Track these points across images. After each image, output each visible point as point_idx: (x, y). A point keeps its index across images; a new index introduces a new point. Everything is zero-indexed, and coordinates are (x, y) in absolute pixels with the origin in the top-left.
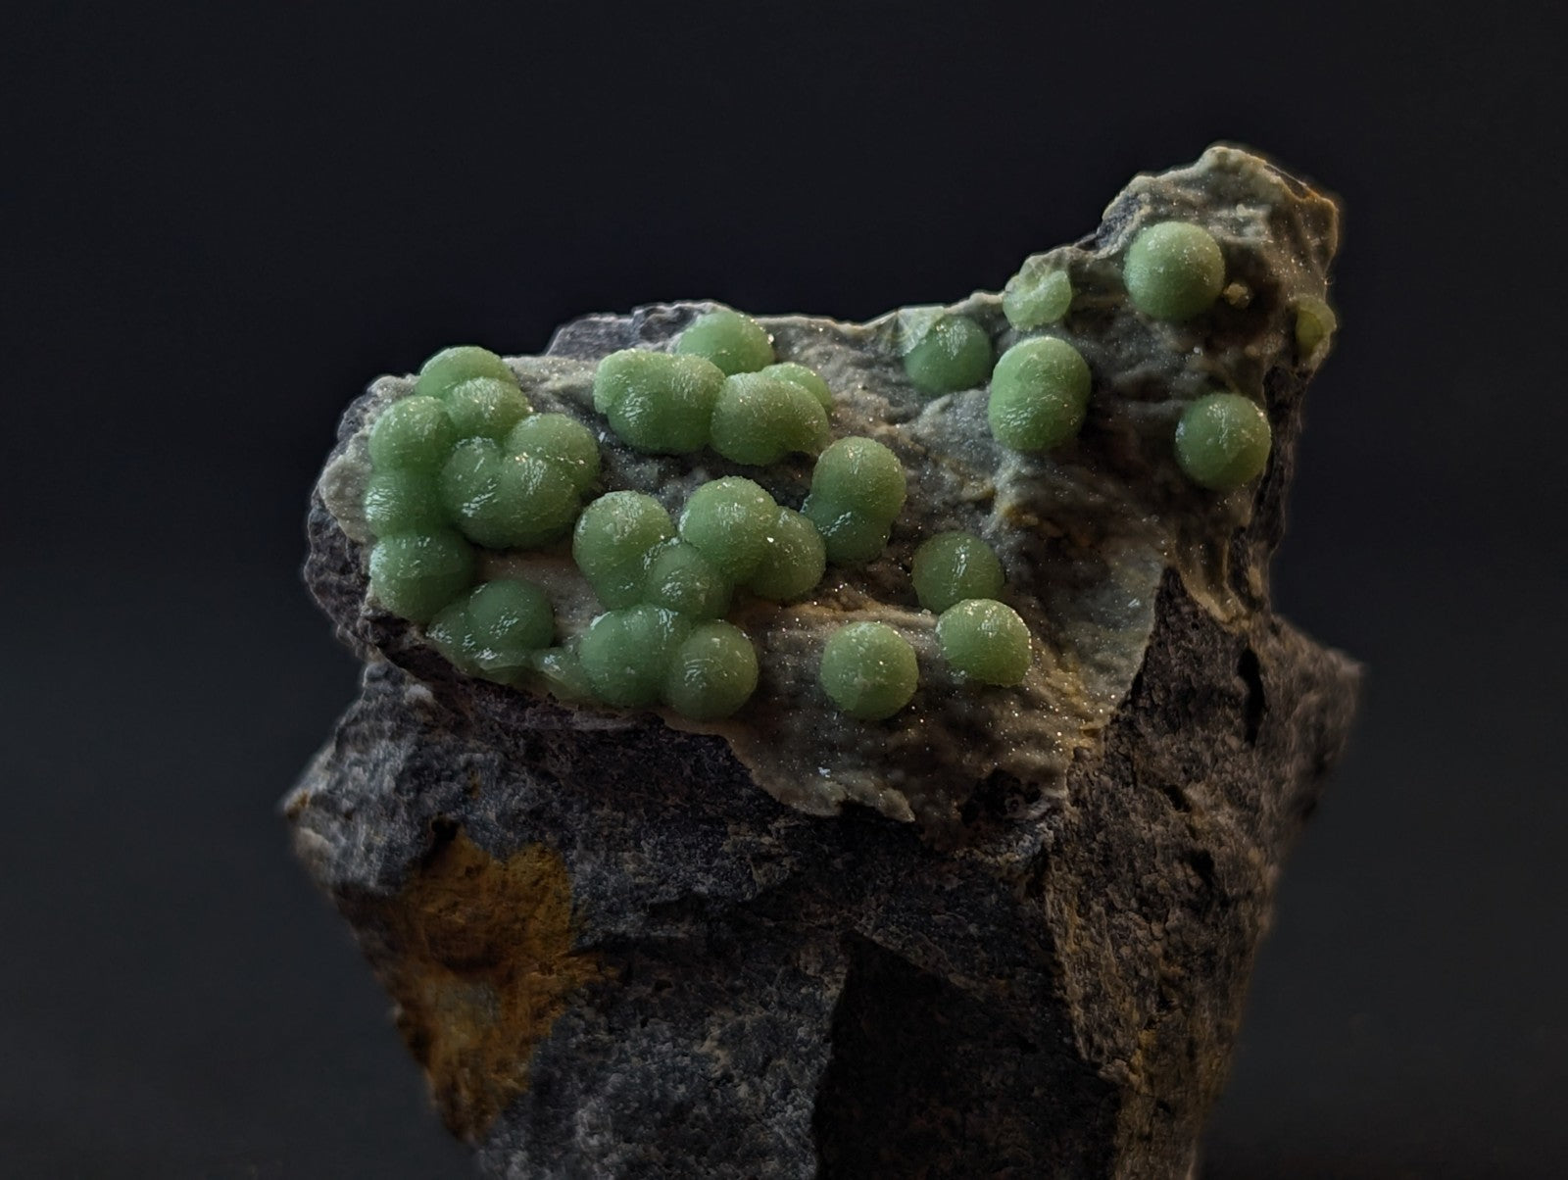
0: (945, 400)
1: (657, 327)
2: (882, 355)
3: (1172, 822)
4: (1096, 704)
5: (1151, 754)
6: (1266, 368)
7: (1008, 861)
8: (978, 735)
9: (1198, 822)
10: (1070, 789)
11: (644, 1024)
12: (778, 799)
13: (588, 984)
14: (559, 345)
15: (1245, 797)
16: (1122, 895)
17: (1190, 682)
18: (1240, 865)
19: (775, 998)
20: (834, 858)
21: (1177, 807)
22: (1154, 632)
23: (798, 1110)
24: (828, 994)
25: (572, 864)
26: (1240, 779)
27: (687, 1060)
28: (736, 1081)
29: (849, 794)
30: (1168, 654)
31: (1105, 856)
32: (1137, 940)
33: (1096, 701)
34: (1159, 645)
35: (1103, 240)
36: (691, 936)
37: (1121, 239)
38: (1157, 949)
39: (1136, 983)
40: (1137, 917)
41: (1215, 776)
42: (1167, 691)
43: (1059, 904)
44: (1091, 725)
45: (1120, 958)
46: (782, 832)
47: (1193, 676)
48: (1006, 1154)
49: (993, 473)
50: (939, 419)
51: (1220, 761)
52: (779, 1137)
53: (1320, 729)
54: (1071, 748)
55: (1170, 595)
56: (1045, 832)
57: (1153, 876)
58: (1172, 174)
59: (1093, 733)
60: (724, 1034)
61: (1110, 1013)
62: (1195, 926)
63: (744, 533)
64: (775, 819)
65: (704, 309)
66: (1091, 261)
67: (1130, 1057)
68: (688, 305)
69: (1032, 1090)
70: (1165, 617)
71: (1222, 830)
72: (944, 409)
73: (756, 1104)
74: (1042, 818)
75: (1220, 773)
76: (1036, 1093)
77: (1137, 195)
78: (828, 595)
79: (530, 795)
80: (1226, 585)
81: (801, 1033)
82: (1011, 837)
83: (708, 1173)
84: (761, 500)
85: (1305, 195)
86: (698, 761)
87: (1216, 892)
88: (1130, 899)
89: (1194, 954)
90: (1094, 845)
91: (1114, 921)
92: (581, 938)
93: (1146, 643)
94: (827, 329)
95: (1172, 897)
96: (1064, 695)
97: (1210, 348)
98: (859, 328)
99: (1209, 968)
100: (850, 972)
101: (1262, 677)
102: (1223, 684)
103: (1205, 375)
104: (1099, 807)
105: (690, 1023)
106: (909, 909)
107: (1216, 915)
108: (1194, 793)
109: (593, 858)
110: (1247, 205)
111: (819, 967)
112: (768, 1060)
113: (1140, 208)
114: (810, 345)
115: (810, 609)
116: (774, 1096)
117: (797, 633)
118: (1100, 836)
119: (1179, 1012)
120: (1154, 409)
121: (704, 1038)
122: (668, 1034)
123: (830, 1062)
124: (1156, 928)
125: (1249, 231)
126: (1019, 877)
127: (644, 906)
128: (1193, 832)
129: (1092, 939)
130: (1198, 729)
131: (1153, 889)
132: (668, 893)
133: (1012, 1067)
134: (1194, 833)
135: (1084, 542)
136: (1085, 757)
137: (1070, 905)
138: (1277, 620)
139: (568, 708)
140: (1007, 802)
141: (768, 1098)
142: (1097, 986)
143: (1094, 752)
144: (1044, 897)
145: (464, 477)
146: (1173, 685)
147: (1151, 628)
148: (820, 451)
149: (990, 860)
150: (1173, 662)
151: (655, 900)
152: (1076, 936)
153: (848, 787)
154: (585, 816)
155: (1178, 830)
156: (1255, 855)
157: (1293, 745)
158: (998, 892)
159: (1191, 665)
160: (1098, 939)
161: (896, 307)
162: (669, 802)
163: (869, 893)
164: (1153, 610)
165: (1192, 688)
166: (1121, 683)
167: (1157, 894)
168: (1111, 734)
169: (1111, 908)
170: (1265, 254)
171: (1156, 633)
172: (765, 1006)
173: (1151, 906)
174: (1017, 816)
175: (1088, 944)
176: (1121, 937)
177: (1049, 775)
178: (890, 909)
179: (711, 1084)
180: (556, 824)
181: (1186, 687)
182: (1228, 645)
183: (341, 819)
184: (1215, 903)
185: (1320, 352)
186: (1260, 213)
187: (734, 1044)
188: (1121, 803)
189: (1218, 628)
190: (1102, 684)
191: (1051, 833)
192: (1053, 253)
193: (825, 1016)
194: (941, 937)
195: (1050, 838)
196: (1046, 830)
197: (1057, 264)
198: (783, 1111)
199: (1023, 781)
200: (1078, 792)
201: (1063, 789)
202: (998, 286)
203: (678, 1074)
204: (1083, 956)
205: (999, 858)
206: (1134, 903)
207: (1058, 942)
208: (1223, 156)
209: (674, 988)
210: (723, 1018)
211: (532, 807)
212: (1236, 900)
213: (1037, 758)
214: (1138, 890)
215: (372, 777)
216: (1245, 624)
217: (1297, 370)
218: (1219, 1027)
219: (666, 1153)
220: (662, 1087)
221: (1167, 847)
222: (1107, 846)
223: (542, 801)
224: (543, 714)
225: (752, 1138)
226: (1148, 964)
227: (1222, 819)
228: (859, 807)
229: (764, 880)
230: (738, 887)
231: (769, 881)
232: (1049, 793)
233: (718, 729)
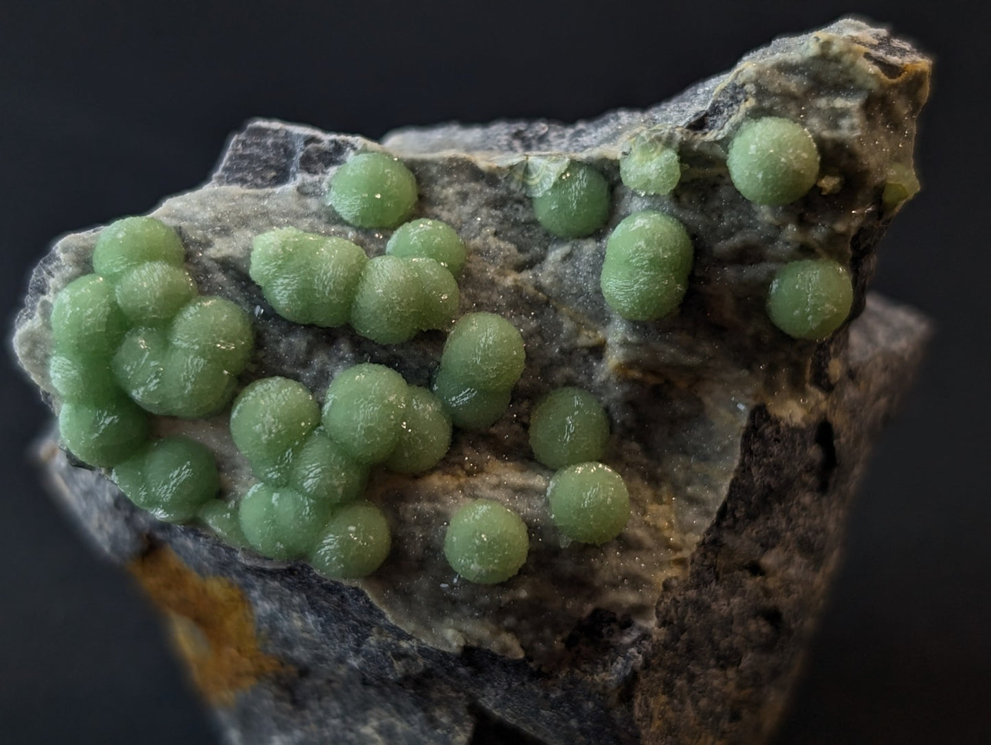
0: (566, 249)
1: (314, 156)
2: (514, 192)
3: (749, 589)
4: (685, 533)
5: (732, 551)
6: (853, 233)
7: (603, 680)
8: (582, 585)
9: (772, 583)
10: (657, 617)
11: (320, 699)
12: (408, 633)
13: (274, 671)
14: (230, 159)
16: (702, 663)
17: (770, 485)
19: (418, 724)
20: (459, 667)
21: (754, 575)
22: (739, 465)
24: (458, 739)
25: (255, 598)
27: (352, 734)
29: (469, 641)
30: (750, 476)
31: (688, 647)
32: (713, 688)
33: (685, 529)
34: (743, 471)
35: (711, 118)
37: (727, 127)
38: (731, 687)
39: (710, 720)
40: (714, 670)
41: (788, 535)
42: (749, 503)
43: (646, 701)
44: (679, 555)
45: (698, 709)
46: (416, 649)
47: (772, 481)
49: (604, 326)
50: (560, 269)
51: (794, 519)
54: (661, 583)
56: (635, 657)
57: (730, 638)
59: (681, 562)
60: (381, 726)
62: (765, 656)
63: (377, 435)
64: (409, 640)
65: (356, 145)
66: (699, 143)
68: (341, 137)
70: (749, 448)
71: (792, 580)
72: (568, 257)
74: (633, 644)
75: (793, 530)
77: (744, 85)
78: (454, 464)
80: (808, 385)
82: (607, 658)
86: (343, 596)
88: (709, 662)
89: (762, 674)
90: (678, 644)
91: (694, 685)
92: (265, 645)
93: (731, 477)
95: (746, 646)
96: (658, 530)
97: (803, 223)
100: (476, 725)
101: (836, 442)
103: (797, 245)
104: (683, 618)
105: (355, 709)
106: (521, 702)
107: (782, 643)
108: (769, 558)
109: (270, 602)
110: (845, 95)
111: (450, 719)
113: (746, 100)
114: (450, 184)
115: (436, 481)
117: (426, 506)
118: (684, 637)
119: (747, 717)
120: (749, 271)
121: (366, 723)
122: (339, 711)
124: (731, 672)
125: (845, 123)
126: (612, 691)
129: (674, 710)
130: (776, 506)
131: (729, 646)
134: (767, 593)
135: (683, 385)
136: (673, 587)
137: (656, 694)
139: (233, 547)
140: (604, 631)
143: (681, 577)
144: (633, 703)
145: (132, 369)
146: (754, 496)
147: (736, 465)
148: (450, 325)
150: (755, 479)
152: (660, 714)
153: (466, 635)
155: (753, 594)
158: (594, 700)
159: (771, 473)
160: (680, 706)
163: (489, 687)
164: (739, 447)
165: (771, 489)
166: (709, 513)
167: (732, 648)
168: (697, 555)
170: (858, 146)
171: (742, 464)
172: (411, 724)
173: (727, 659)
174: (612, 640)
175: (670, 714)
176: (700, 693)
177: (640, 610)
178: (506, 699)
181: (766, 491)
182: (806, 436)
186: (857, 103)
187: (388, 735)
188: (704, 602)
190: (692, 516)
191: (641, 656)
194: (548, 723)
195: (639, 662)
196: (637, 654)
197: (668, 144)
199: (619, 615)
200: (665, 615)
201: (652, 619)
204: (666, 726)
205: (595, 677)
206: (712, 663)
207: (644, 731)
210: (380, 714)
213: (631, 598)
214: (717, 652)
216: (823, 405)
217: (882, 221)
221: (743, 612)
222: (690, 641)
226: (722, 701)
227: (792, 571)
228: (478, 649)
229: (403, 670)
230: (382, 668)
231: (407, 671)
232: (640, 623)
233: (358, 583)
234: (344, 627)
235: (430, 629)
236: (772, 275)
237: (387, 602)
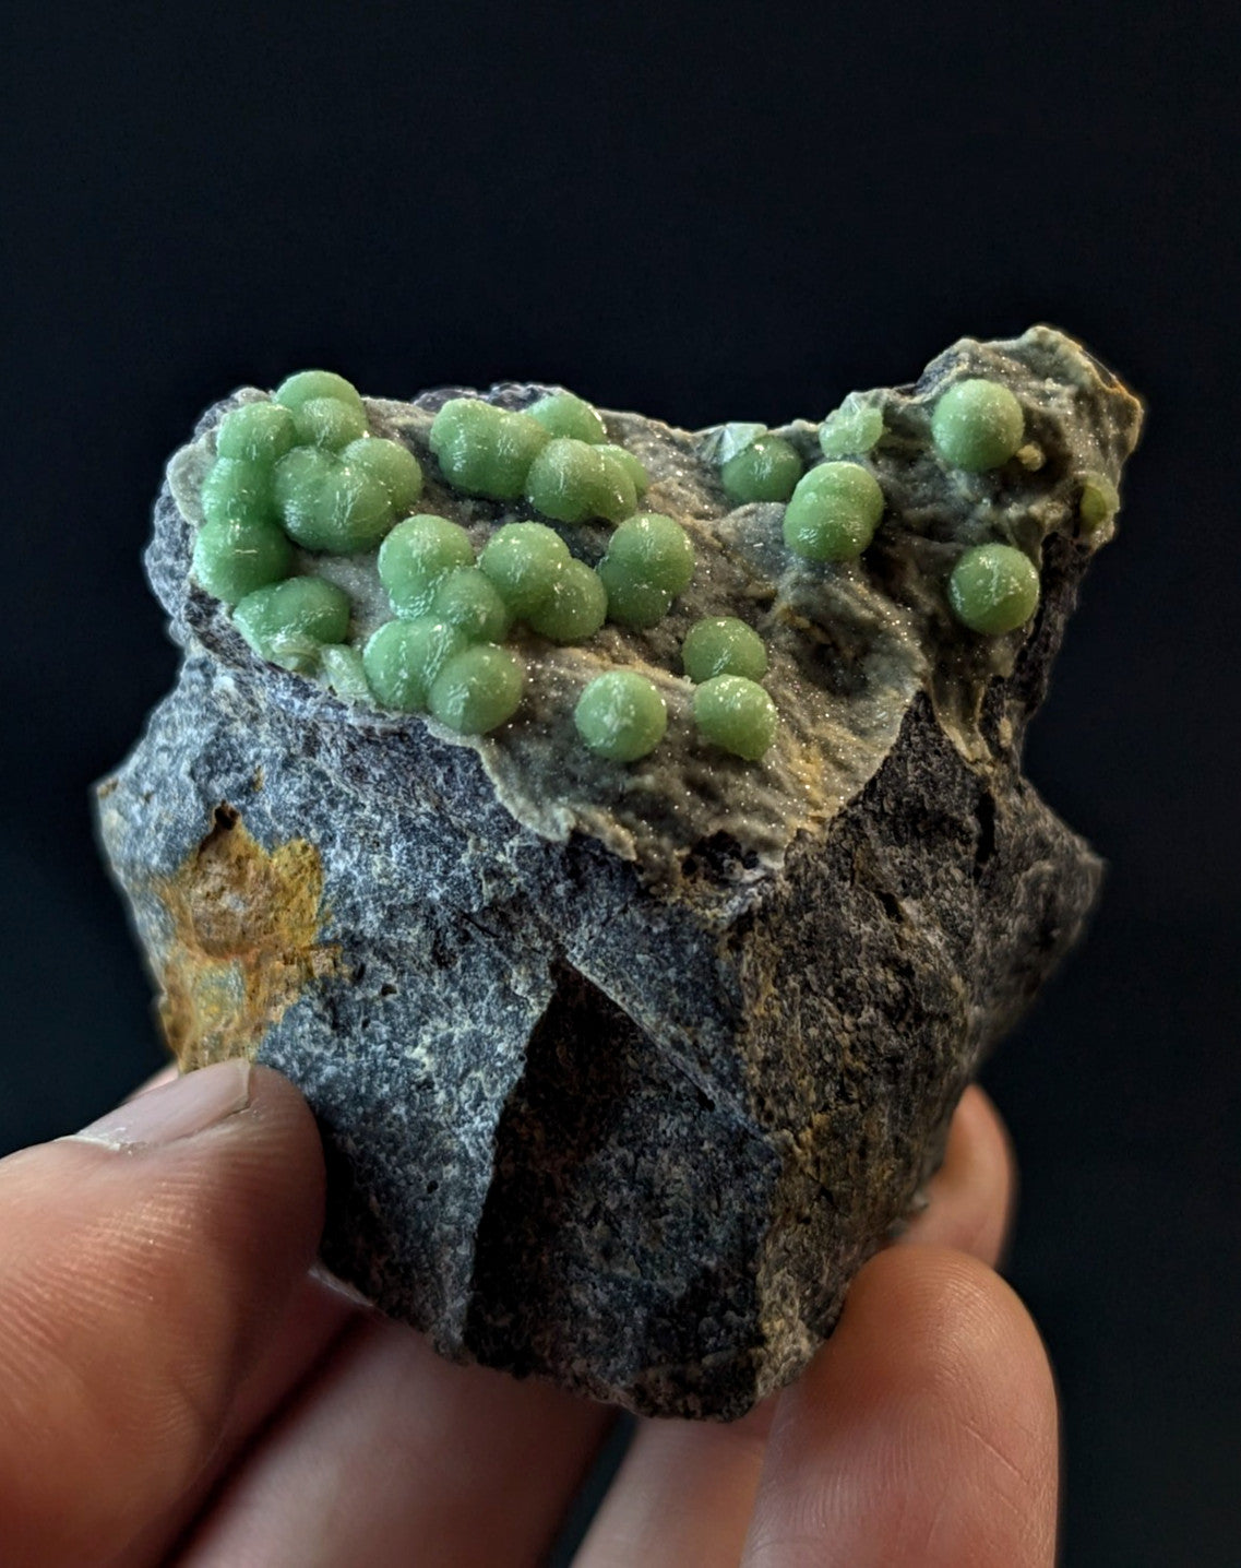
0: (750, 507)
1: (508, 401)
2: (704, 462)
3: (882, 927)
4: (829, 795)
5: (872, 858)
6: (1047, 532)
7: (715, 916)
8: (713, 796)
9: (908, 934)
10: (786, 863)
11: (365, 1024)
12: (515, 818)
13: (323, 977)
15: (957, 925)
16: (820, 979)
17: (923, 803)
18: (939, 986)
19: (484, 1013)
20: (558, 882)
21: (889, 915)
22: (896, 745)
23: (484, 1122)
24: (530, 1015)
25: (329, 861)
26: (956, 908)
27: (396, 1063)
28: (436, 1087)
29: (581, 826)
30: (905, 769)
31: (810, 937)
32: (826, 1026)
33: (829, 791)
34: (899, 758)
35: (920, 388)
36: (419, 942)
37: (936, 390)
38: (845, 1040)
39: (818, 1065)
40: (830, 1004)
41: (933, 899)
42: (899, 802)
43: (756, 967)
44: (819, 813)
45: (807, 1037)
46: (515, 851)
47: (927, 797)
48: (669, 1203)
49: (778, 576)
50: (740, 522)
51: (941, 886)
52: (464, 1147)
53: (1050, 899)
54: (795, 829)
55: (921, 716)
57: (853, 972)
58: (995, 344)
59: (819, 820)
60: (434, 1043)
61: (786, 1085)
62: (887, 1030)
64: (511, 838)
65: (552, 392)
66: (905, 406)
67: (799, 1132)
68: (539, 387)
69: (702, 1144)
70: (909, 735)
71: (930, 948)
72: (747, 514)
73: (450, 1112)
74: (755, 883)
75: (938, 898)
76: (706, 1146)
77: (958, 354)
78: (601, 646)
79: (304, 790)
80: (976, 728)
81: (500, 1048)
82: (723, 895)
83: (395, 1172)
84: (556, 545)
85: (1112, 385)
86: (451, 770)
87: (912, 1004)
88: (827, 986)
89: (880, 1055)
90: (801, 923)
91: (807, 1001)
92: (324, 931)
93: (887, 752)
94: (659, 430)
95: (869, 997)
96: (801, 781)
97: (999, 502)
98: (688, 434)
99: (894, 1076)
100: (554, 1000)
101: (996, 822)
102: (955, 814)
103: (989, 525)
104: (811, 890)
105: (406, 1029)
106: (617, 944)
107: (909, 1026)
108: (909, 907)
109: (348, 858)
110: (1056, 381)
111: (527, 987)
112: (467, 1071)
113: (959, 365)
114: (642, 440)
115: (579, 654)
116: (466, 1107)
117: (564, 670)
118: (808, 917)
119: (856, 1106)
120: (936, 546)
121: (415, 1045)
122: (385, 1037)
123: (520, 1080)
124: (848, 1021)
125: (1053, 402)
126: (723, 932)
127: (383, 906)
128: (900, 940)
129: (782, 1010)
130: (925, 851)
131: (851, 982)
132: (406, 896)
133: (688, 1119)
134: (901, 942)
135: (849, 653)
136: (806, 839)
137: (767, 973)
138: (1024, 782)
139: (345, 703)
140: (726, 863)
141: (460, 1108)
142: (778, 1054)
143: (817, 837)
144: (742, 956)
145: (294, 476)
146: (905, 799)
147: (893, 740)
148: (622, 520)
149: (699, 911)
150: (910, 779)
151: (393, 902)
152: (767, 1003)
153: (580, 816)
154: (347, 816)
155: (886, 935)
156: (956, 981)
157: (1020, 902)
158: (701, 943)
159: (927, 786)
160: (788, 1013)
161: (723, 420)
162: (421, 810)
163: (584, 924)
164: (899, 725)
165: (923, 809)
166: (857, 782)
167: (854, 989)
168: (837, 826)
169: (806, 986)
170: (1064, 425)
171: (897, 746)
172: (474, 1019)
173: (847, 998)
174: (731, 878)
175: (777, 1013)
176: (812, 1018)
177: (769, 846)
178: (600, 942)
179: (413, 1087)
180: (322, 821)
181: (918, 805)
182: (967, 781)
183: (142, 801)
184: (910, 1013)
185: (1104, 533)
186: (1068, 390)
187: (440, 1053)
188: (834, 893)
189: (961, 763)
190: (839, 781)
191: (760, 899)
192: (872, 393)
193: (523, 1035)
194: (642, 976)
195: (759, 903)
196: (756, 895)
197: (874, 403)
198: (471, 1121)
199: (744, 849)
200: (793, 868)
201: (779, 861)
202: (818, 416)
203: (385, 1073)
204: (770, 1022)
205: (707, 911)
206: (830, 990)
207: (748, 1001)
208: (1042, 334)
209: (399, 994)
210: (436, 1028)
211: (303, 802)
212: (932, 1017)
213: (761, 828)
214: (837, 980)
215: (174, 762)
216: (989, 769)
217: (1075, 542)
218: (897, 1140)
219: (362, 1147)
220: (369, 1086)
221: (872, 948)
222: (813, 929)
223: (312, 798)
224: (322, 706)
225: (439, 1143)
226: (833, 1051)
227: (932, 939)
228: (587, 837)
229: (492, 895)
230: (468, 898)
231: (496, 896)
232: (765, 860)
233: (474, 743)
234: (435, 848)
235: (539, 807)
236: (959, 554)
237: (502, 772)
